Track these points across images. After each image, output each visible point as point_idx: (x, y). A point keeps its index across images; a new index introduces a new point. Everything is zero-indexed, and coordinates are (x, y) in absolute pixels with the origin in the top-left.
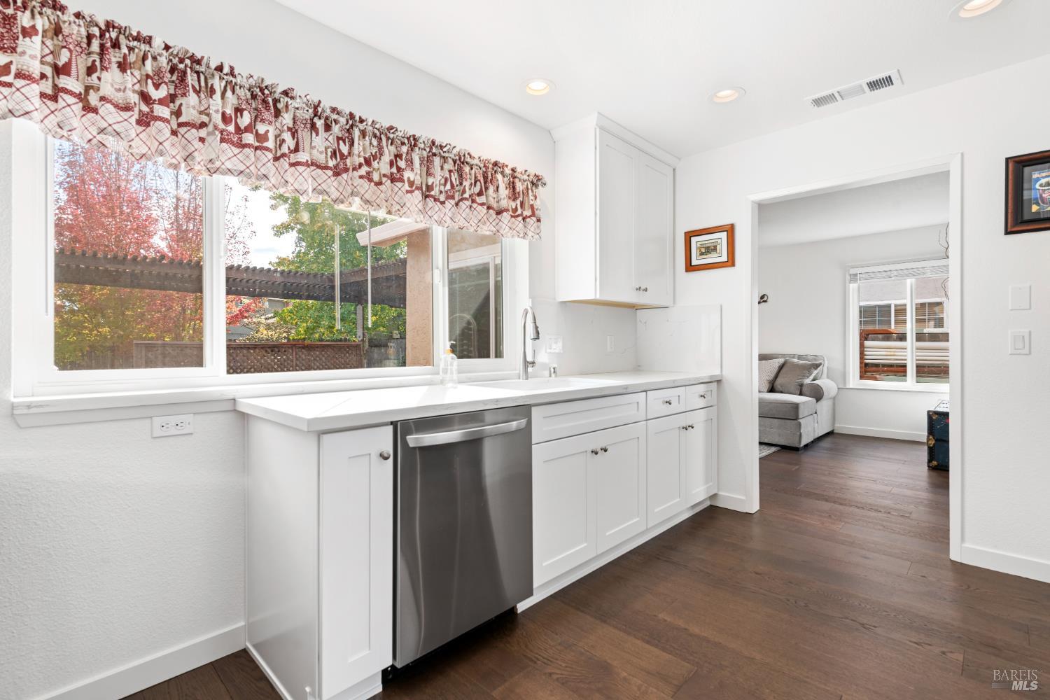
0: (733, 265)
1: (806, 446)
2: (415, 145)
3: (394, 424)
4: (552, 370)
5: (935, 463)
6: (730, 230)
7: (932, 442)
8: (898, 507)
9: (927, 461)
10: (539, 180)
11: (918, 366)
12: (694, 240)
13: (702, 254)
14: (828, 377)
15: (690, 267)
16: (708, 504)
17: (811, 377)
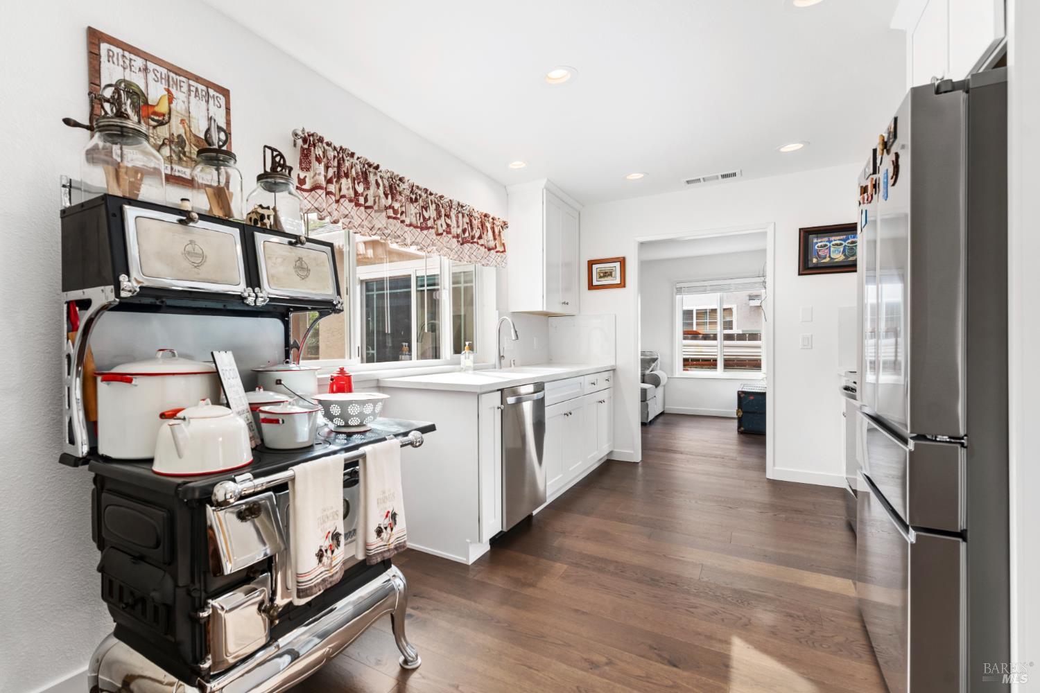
0: (624, 286)
1: (650, 421)
2: (451, 207)
3: (502, 390)
4: (512, 362)
5: (742, 429)
6: (622, 261)
7: (741, 414)
8: (727, 455)
9: (737, 428)
10: (505, 224)
11: (726, 360)
12: (595, 267)
13: (600, 277)
14: (660, 369)
15: (591, 287)
16: (606, 458)
17: (650, 369)
